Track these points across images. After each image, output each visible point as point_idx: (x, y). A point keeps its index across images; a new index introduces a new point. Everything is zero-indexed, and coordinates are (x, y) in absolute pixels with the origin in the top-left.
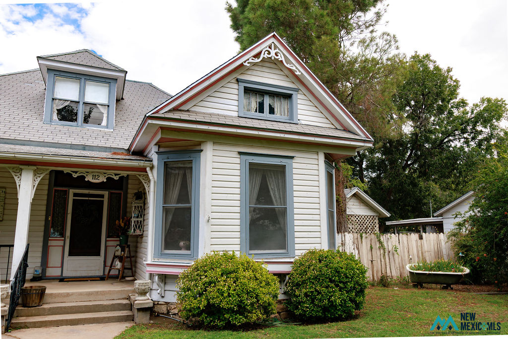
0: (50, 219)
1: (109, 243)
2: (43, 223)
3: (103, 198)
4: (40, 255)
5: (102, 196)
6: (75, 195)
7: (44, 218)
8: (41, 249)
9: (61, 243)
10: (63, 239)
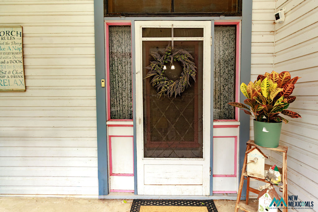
0: (103, 84)
1: (218, 132)
2: (93, 93)
3: (202, 36)
4: (94, 152)
5: (199, 32)
6: (146, 32)
7: (93, 82)
8: (94, 143)
9: (129, 131)
10: (131, 123)
